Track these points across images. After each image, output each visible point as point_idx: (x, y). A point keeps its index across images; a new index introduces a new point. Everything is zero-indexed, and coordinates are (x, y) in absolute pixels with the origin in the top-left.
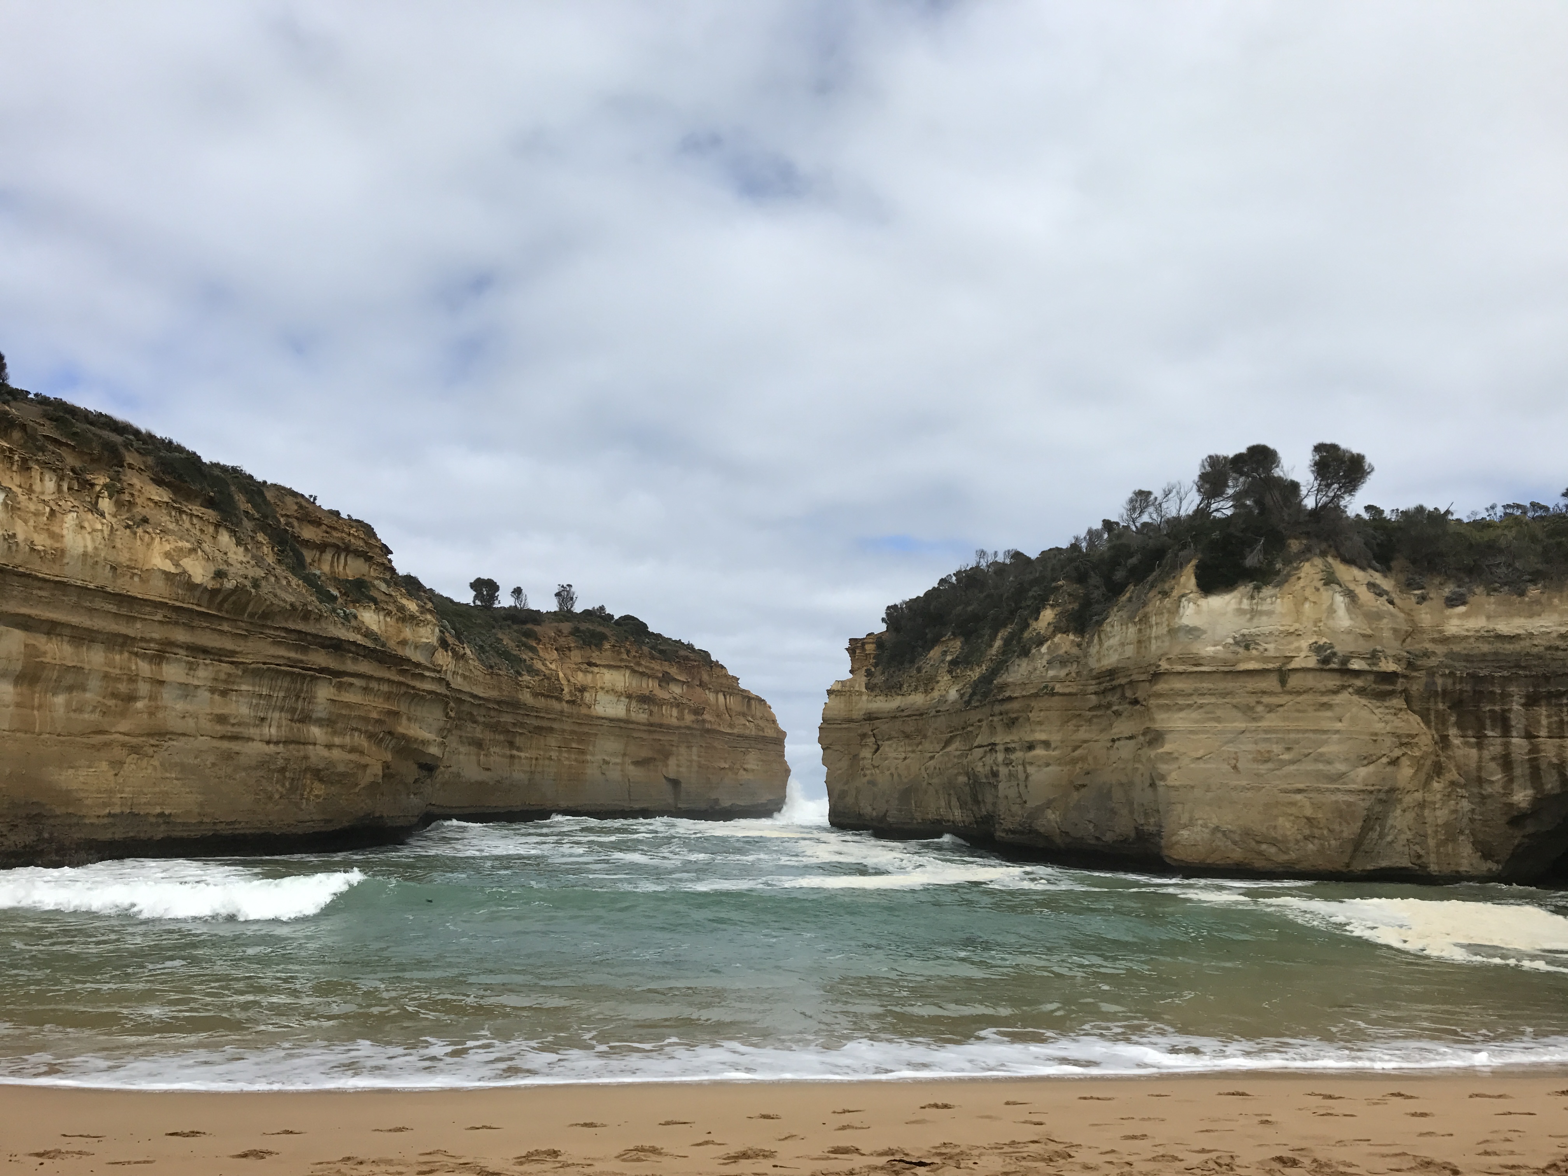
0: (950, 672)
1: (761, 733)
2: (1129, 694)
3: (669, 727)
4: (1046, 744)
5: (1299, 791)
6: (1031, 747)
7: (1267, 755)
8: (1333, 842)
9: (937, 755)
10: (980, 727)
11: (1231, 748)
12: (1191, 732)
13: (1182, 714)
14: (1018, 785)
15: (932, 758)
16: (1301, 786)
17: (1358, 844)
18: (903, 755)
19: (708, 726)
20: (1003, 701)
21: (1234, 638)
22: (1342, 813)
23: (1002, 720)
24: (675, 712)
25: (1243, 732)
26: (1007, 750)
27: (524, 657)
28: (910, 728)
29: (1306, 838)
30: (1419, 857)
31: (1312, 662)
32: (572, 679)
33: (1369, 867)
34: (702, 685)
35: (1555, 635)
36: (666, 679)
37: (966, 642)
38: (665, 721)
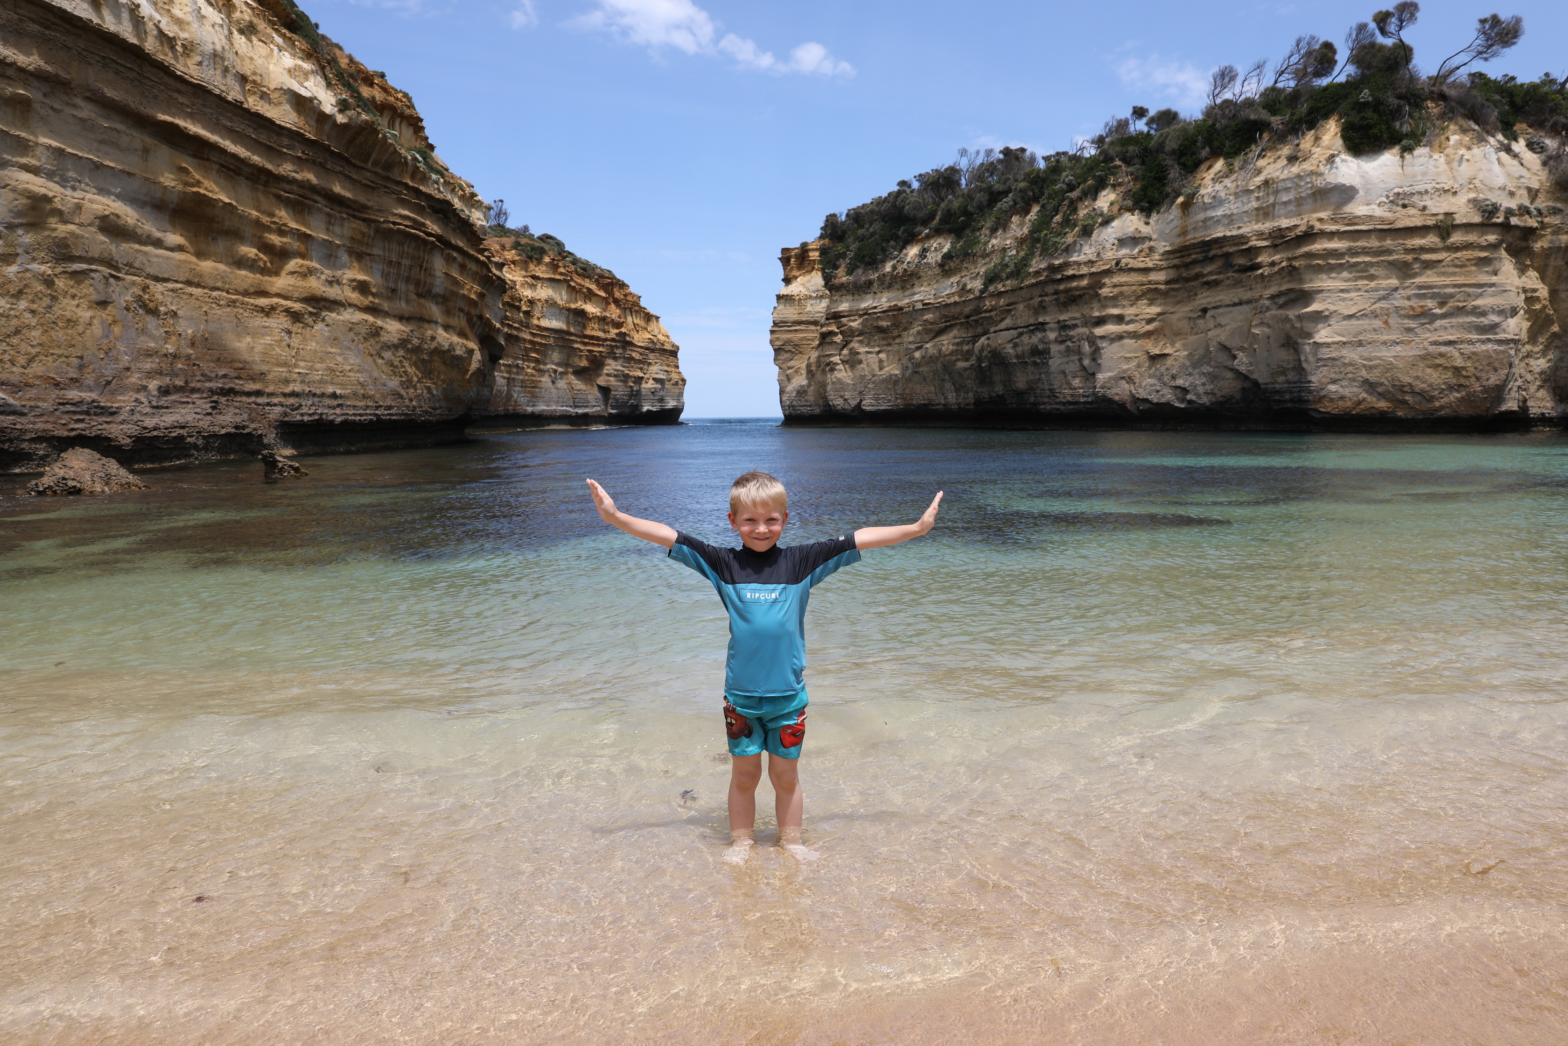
1: (661, 347)
2: (1239, 262)
3: (598, 338)
4: (1120, 319)
5: (1450, 343)
6: (1101, 321)
7: (1420, 310)
9: (928, 345)
10: (1010, 311)
11: (1383, 305)
12: (1342, 291)
14: (1080, 360)
15: (918, 348)
16: (1451, 338)
17: (1501, 392)
18: (877, 349)
19: (628, 339)
20: (1061, 281)
21: (1388, 197)
22: (1491, 362)
23: (1056, 300)
24: (602, 326)
25: (1396, 289)
26: (1064, 328)
28: (884, 324)
29: (1452, 387)
31: (1477, 219)
32: (522, 291)
34: (615, 301)
36: (589, 295)
38: (595, 334)
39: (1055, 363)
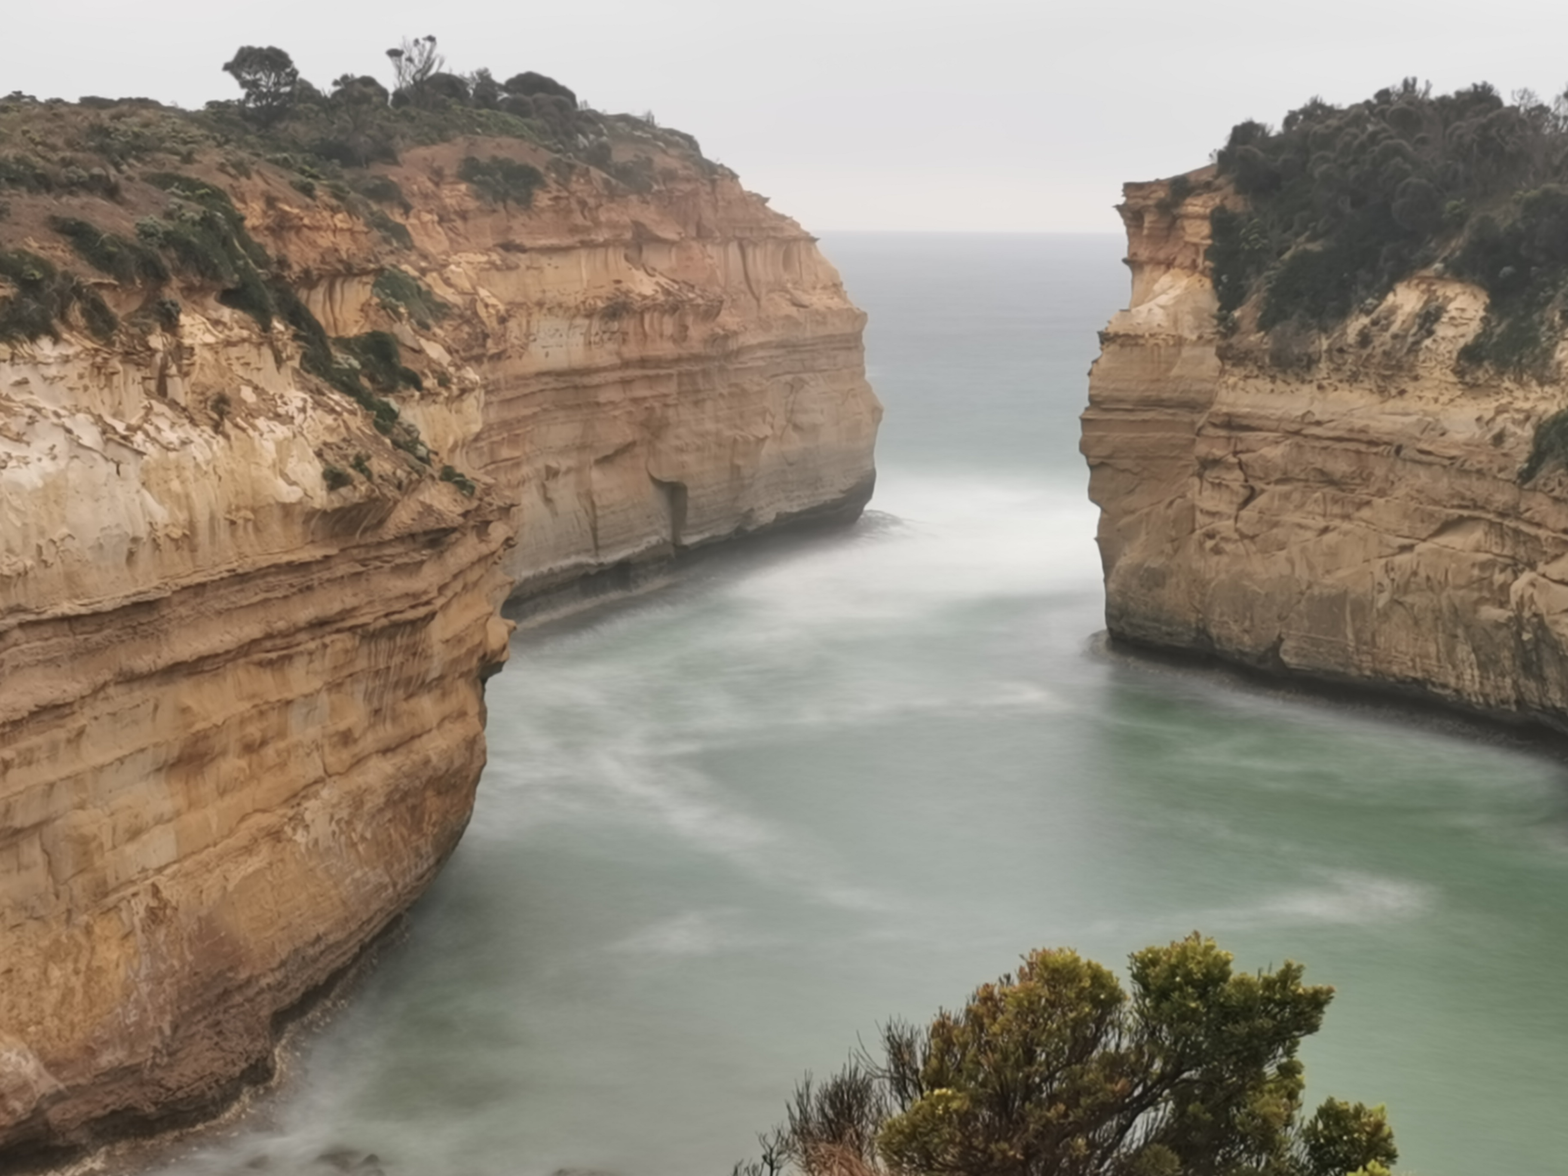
1: (822, 331)
3: (658, 362)
9: (1421, 547)
15: (1404, 549)
19: (733, 345)
24: (669, 325)
32: (491, 299)
34: (702, 234)
38: (651, 351)
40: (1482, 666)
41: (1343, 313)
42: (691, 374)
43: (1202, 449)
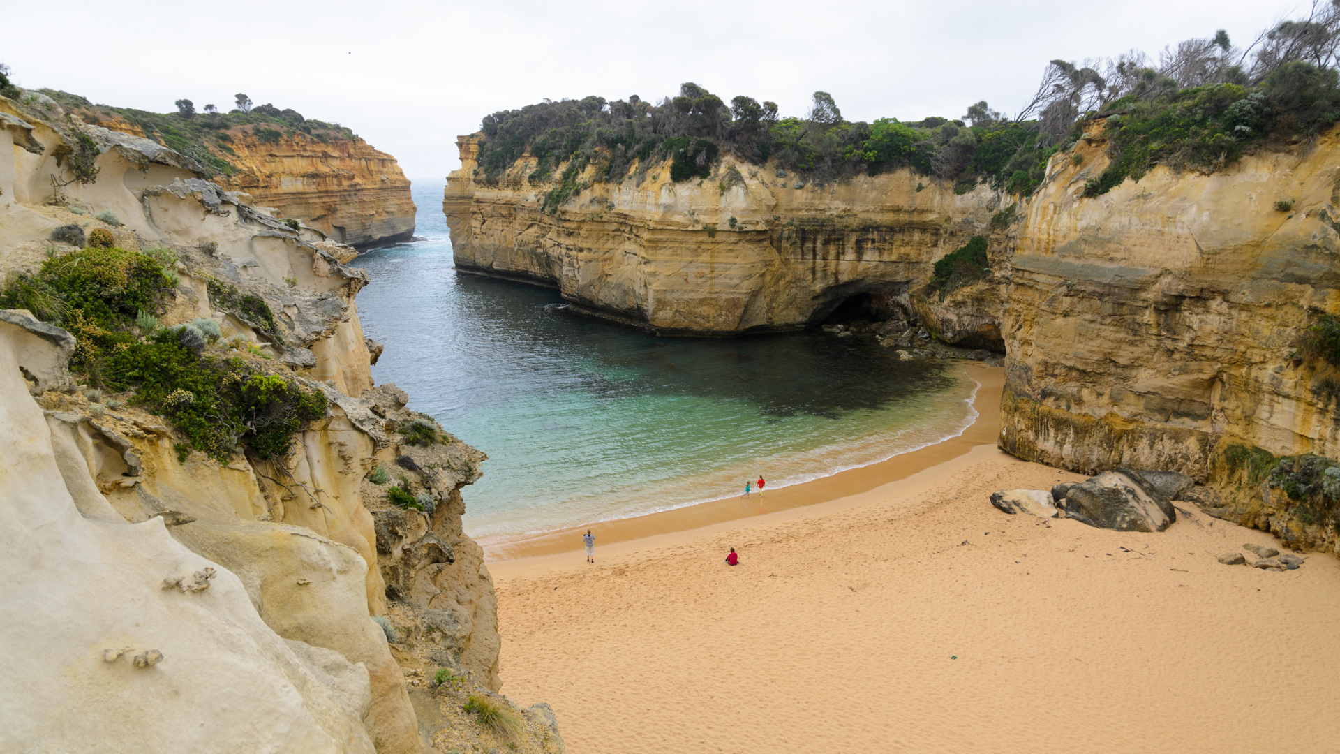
0: (530, 182)
1: (394, 185)
2: (635, 231)
3: (332, 192)
4: (590, 250)
5: (717, 293)
6: (581, 250)
7: (702, 274)
8: (731, 318)
9: (524, 233)
10: (551, 228)
11: (684, 270)
12: (666, 261)
13: (661, 252)
14: (574, 270)
15: (520, 234)
16: (717, 290)
17: (742, 319)
18: (501, 228)
19: (358, 187)
20: (565, 220)
21: (687, 211)
22: (734, 303)
23: (564, 231)
24: (335, 181)
25: (691, 262)
26: (567, 249)
27: (228, 160)
28: (505, 212)
29: (718, 315)
30: (771, 319)
31: (727, 227)
32: (262, 170)
33: (747, 327)
34: (350, 156)
35: (841, 209)
36: (326, 156)
37: (539, 164)
38: (329, 188)
39: (565, 269)
40: (539, 266)
41: (504, 168)
42: (344, 195)
43: (471, 210)
